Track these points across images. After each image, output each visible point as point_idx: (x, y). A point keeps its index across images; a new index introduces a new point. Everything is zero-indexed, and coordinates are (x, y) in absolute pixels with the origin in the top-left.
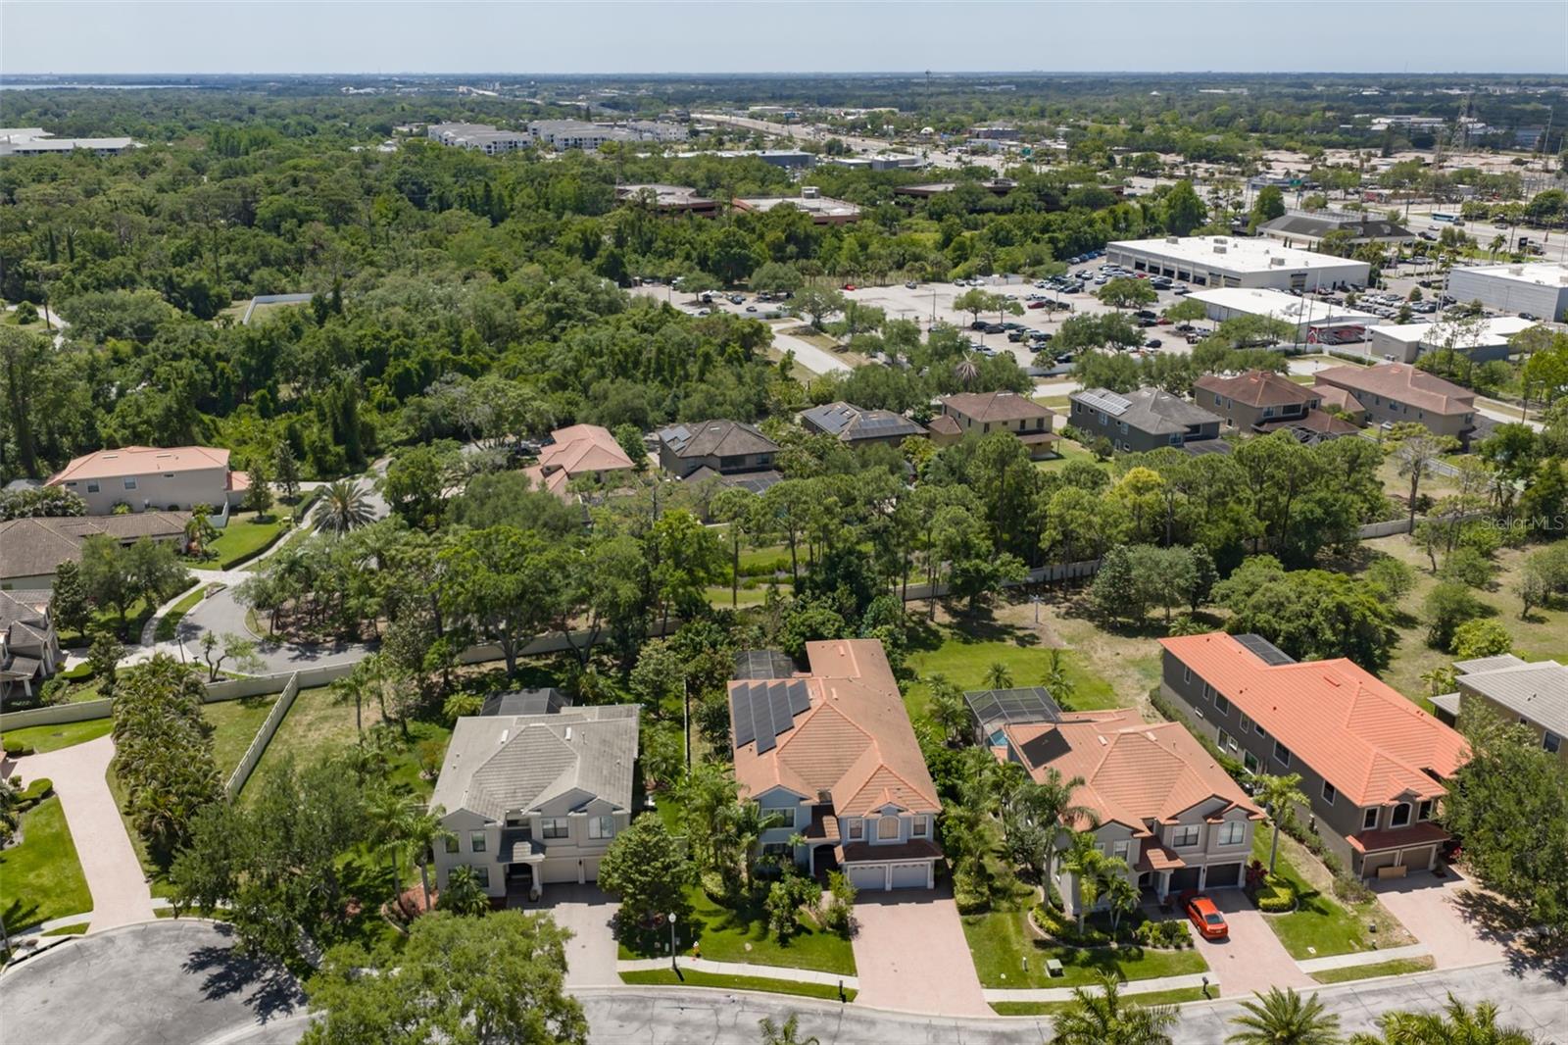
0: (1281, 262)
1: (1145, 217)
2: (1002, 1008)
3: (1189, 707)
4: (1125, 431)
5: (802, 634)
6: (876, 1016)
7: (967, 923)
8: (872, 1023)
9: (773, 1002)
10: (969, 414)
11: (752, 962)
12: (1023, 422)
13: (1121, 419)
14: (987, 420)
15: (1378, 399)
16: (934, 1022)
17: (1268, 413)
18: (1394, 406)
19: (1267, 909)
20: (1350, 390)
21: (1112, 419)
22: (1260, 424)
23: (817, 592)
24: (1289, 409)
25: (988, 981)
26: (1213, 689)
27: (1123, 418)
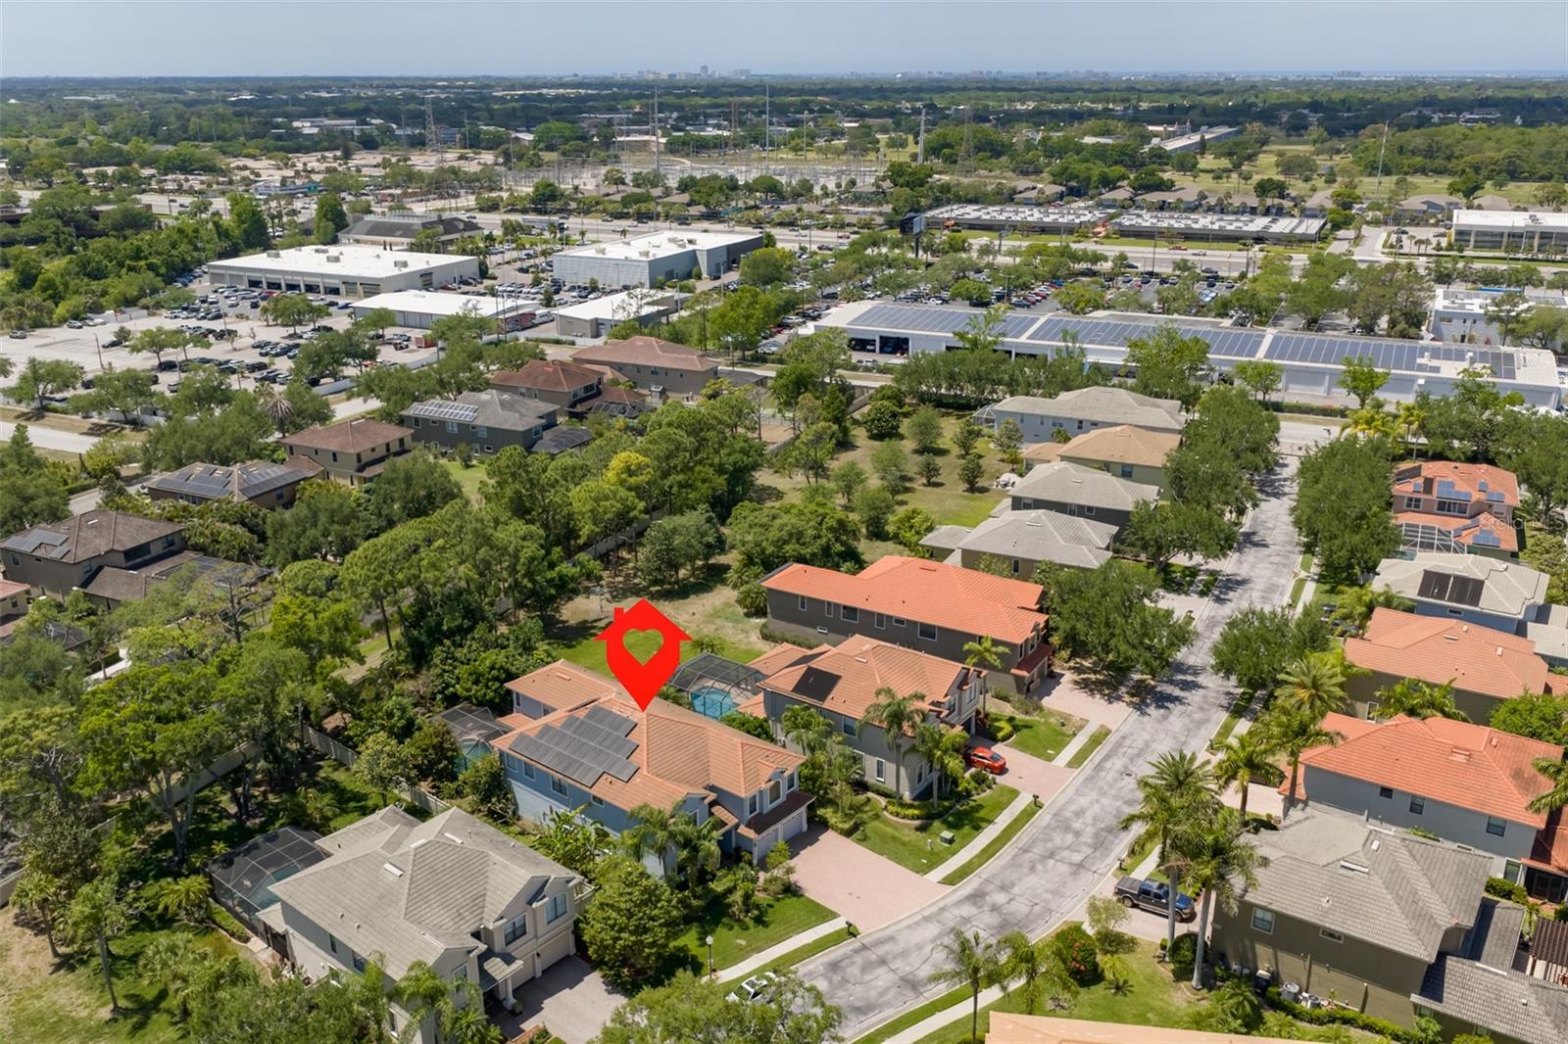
0: (405, 264)
1: (219, 235)
2: (951, 880)
3: (810, 630)
4: (484, 434)
5: (496, 679)
6: (888, 932)
7: (860, 841)
8: (891, 939)
9: (811, 967)
10: (333, 448)
11: (759, 950)
12: (388, 445)
13: (476, 423)
14: (358, 450)
15: (639, 368)
16: (926, 913)
17: (575, 395)
18: (655, 371)
19: (1003, 740)
20: (611, 365)
21: (462, 426)
22: (573, 406)
23: (458, 638)
24: (587, 389)
25: (923, 870)
26: (837, 606)
27: (477, 422)
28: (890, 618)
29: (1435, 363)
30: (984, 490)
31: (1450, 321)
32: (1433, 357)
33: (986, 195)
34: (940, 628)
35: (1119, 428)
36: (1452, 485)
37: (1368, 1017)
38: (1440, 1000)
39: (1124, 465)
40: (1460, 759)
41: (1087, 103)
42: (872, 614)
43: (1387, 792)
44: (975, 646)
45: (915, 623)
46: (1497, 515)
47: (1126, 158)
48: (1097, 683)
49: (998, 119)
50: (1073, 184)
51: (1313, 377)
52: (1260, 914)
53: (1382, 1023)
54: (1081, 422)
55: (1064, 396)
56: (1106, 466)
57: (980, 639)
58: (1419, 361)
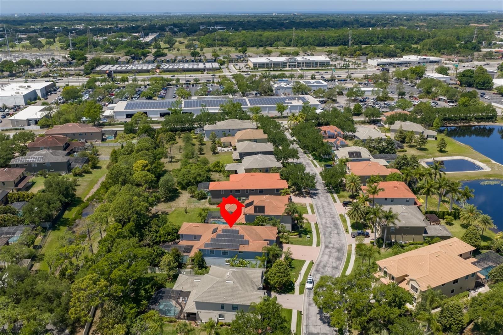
2: (318, 245)
4: (50, 165)
7: (292, 244)
11: (299, 274)
12: (20, 175)
13: (45, 162)
16: (321, 253)
17: (64, 147)
18: (81, 134)
21: (40, 164)
25: (311, 245)
26: (233, 190)
27: (47, 161)
28: (250, 190)
29: (290, 101)
30: (218, 153)
31: (279, 90)
32: (289, 100)
33: (109, 61)
34: (265, 189)
35: (248, 130)
36: (330, 131)
37: (415, 242)
38: (428, 234)
39: (255, 139)
40: (396, 188)
41: (100, 25)
42: (244, 190)
43: (386, 199)
44: (283, 191)
45: (257, 190)
46: (340, 137)
47: (139, 46)
48: (298, 194)
49: (76, 32)
50: (133, 55)
51: (271, 109)
52: (392, 228)
53: (418, 242)
54: (229, 130)
55: (218, 123)
56: (250, 140)
57: (283, 189)
58: (286, 101)
